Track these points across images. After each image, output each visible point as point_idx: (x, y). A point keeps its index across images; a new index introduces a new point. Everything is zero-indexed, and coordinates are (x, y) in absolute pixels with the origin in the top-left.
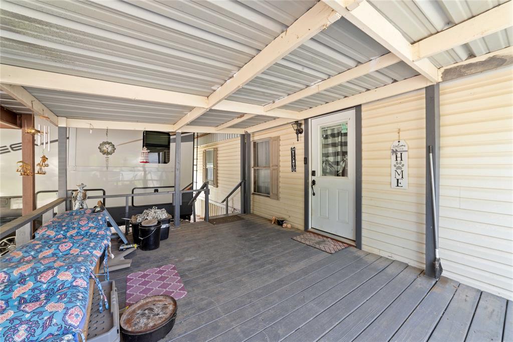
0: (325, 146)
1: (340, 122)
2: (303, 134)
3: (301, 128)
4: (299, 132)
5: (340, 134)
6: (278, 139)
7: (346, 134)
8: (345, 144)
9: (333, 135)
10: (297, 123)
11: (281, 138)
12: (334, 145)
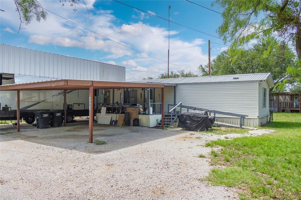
4: (143, 89)
8: (152, 93)
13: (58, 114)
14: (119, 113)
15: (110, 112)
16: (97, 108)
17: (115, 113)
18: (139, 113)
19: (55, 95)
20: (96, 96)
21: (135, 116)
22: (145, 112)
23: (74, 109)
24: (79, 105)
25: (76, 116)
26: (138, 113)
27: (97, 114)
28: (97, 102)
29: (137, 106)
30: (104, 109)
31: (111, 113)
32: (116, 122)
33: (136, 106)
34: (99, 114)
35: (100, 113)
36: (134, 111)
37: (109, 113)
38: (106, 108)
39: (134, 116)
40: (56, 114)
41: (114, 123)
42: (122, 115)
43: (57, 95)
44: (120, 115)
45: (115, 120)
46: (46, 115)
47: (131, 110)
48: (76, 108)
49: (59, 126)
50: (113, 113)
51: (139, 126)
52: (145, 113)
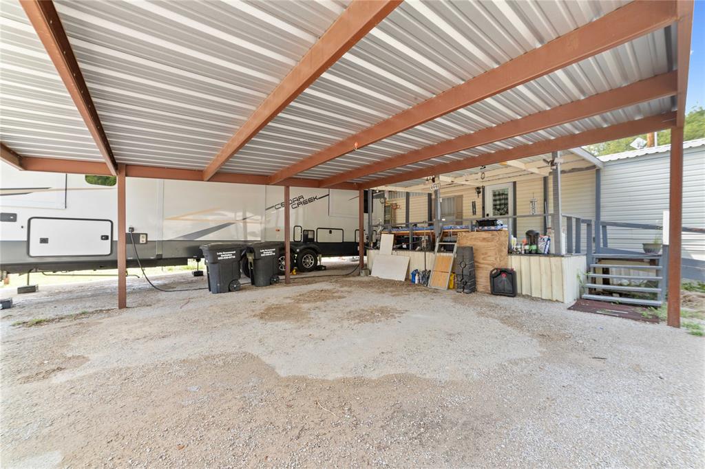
0: (495, 200)
1: (504, 188)
2: (481, 194)
3: (480, 190)
4: (479, 192)
5: (503, 194)
6: (461, 197)
7: (507, 195)
8: (507, 199)
9: (499, 195)
10: (478, 188)
11: (464, 196)
12: (500, 200)
13: (268, 253)
14: (432, 249)
15: (405, 246)
16: (370, 237)
17: (419, 251)
18: (509, 249)
19: (273, 207)
20: (367, 212)
21: (493, 259)
22: (534, 247)
23: (318, 241)
24: (330, 232)
25: (324, 255)
26: (506, 251)
27: (371, 251)
28: (369, 223)
29: (499, 227)
30: (387, 240)
31: (407, 249)
32: (426, 276)
33: (493, 228)
34: (376, 251)
35: (378, 248)
36: (489, 243)
37: (401, 248)
38: (393, 235)
39: (488, 262)
40: (262, 253)
41: (417, 278)
42: (442, 254)
43: (277, 207)
44: (438, 254)
45: (421, 269)
46: (227, 256)
47: (476, 239)
48: (323, 237)
49: (271, 282)
50: (414, 249)
51: (514, 296)
52: (537, 250)
